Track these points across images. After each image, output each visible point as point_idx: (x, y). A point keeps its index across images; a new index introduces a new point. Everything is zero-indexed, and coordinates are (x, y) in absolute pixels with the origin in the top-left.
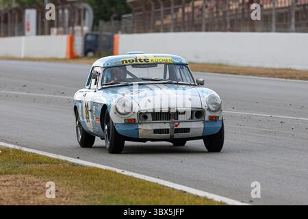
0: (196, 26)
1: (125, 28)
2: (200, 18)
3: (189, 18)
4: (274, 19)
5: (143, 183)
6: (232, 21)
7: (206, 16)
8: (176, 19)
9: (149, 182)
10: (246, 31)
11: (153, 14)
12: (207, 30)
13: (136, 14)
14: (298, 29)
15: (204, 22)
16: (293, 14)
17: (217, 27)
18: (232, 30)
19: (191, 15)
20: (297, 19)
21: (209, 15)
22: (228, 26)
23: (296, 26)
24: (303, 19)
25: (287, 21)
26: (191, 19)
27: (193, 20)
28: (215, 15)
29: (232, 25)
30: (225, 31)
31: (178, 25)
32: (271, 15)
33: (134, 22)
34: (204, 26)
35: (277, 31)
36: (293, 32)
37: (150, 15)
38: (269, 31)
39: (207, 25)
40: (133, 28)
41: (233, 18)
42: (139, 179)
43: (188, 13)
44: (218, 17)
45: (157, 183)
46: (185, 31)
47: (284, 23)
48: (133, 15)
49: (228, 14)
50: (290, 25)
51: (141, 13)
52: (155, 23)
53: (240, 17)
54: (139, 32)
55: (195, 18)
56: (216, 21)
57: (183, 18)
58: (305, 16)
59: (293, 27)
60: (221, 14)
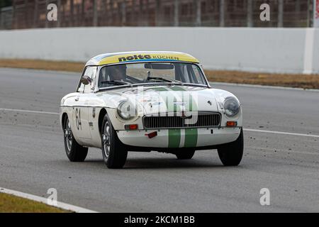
0: (86, 20)
1: (5, 23)
2: (91, 11)
3: (78, 11)
4: (176, 11)
5: (26, 202)
6: (128, 14)
7: (99, 8)
8: (63, 12)
9: (32, 201)
10: (144, 25)
11: (36, 6)
12: (99, 25)
13: (17, 7)
14: (204, 22)
15: (96, 15)
16: (199, 5)
17: (110, 21)
18: (128, 25)
19: (81, 7)
20: (203, 11)
21: (101, 7)
22: (124, 20)
23: (202, 19)
24: (211, 11)
25: (191, 13)
26: (80, 12)
27: (83, 13)
28: (108, 7)
29: (128, 19)
30: (120, 25)
31: (67, 19)
32: (174, 6)
33: (14, 17)
34: (95, 20)
35: (180, 25)
36: (198, 26)
37: (33, 8)
38: (171, 24)
39: (99, 19)
40: (14, 22)
41: (129, 10)
42: (22, 198)
43: (78, 5)
44: (112, 9)
45: (41, 203)
46: (74, 26)
47: (188, 16)
48: (14, 7)
49: (124, 6)
50: (195, 18)
51: (23, 6)
52: (38, 17)
53: (137, 9)
54: (20, 27)
55: (86, 11)
56: (110, 14)
57: (72, 11)
58: (212, 8)
59: (199, 20)
60: (115, 6)
